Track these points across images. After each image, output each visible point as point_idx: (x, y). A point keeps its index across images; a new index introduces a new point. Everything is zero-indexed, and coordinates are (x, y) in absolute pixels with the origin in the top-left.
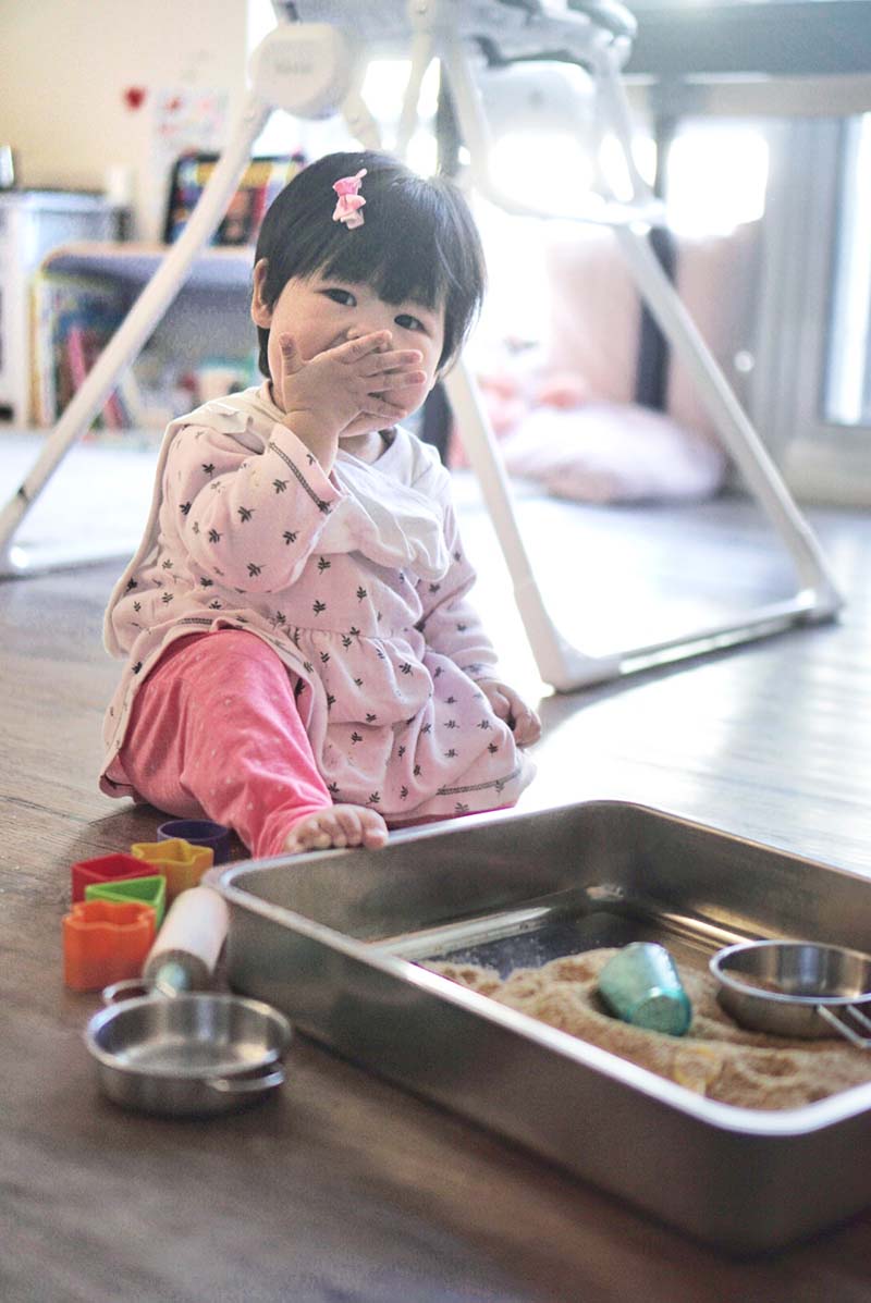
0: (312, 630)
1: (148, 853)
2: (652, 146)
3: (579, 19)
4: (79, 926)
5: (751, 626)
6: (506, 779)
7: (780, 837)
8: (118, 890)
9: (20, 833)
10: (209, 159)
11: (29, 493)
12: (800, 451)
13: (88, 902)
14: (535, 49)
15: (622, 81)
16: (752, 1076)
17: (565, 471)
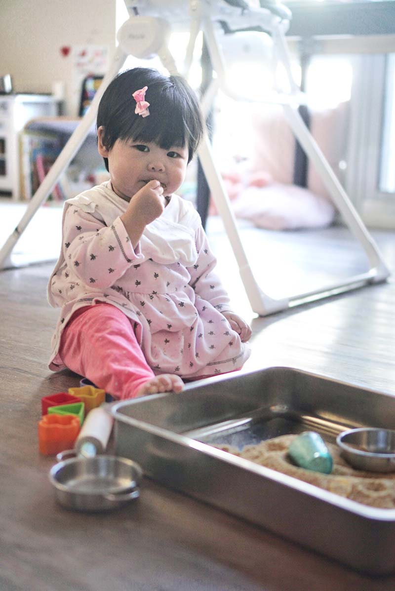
0: (135, 293)
1: (76, 392)
2: (300, 68)
3: (266, 11)
4: (46, 426)
5: (348, 285)
6: (237, 357)
7: (362, 381)
8: (62, 409)
9: (19, 384)
10: (98, 78)
11: (19, 230)
12: (368, 205)
13: (50, 415)
14: (245, 26)
15: (285, 39)
16: (366, 492)
17: (262, 216)
